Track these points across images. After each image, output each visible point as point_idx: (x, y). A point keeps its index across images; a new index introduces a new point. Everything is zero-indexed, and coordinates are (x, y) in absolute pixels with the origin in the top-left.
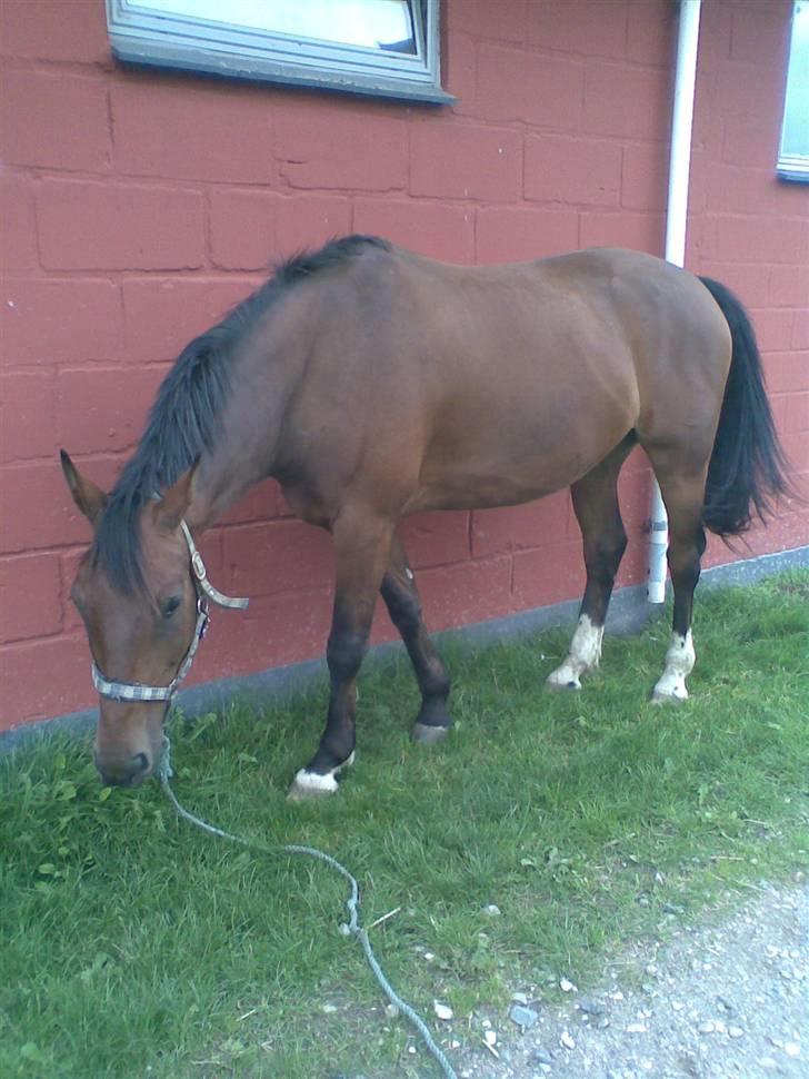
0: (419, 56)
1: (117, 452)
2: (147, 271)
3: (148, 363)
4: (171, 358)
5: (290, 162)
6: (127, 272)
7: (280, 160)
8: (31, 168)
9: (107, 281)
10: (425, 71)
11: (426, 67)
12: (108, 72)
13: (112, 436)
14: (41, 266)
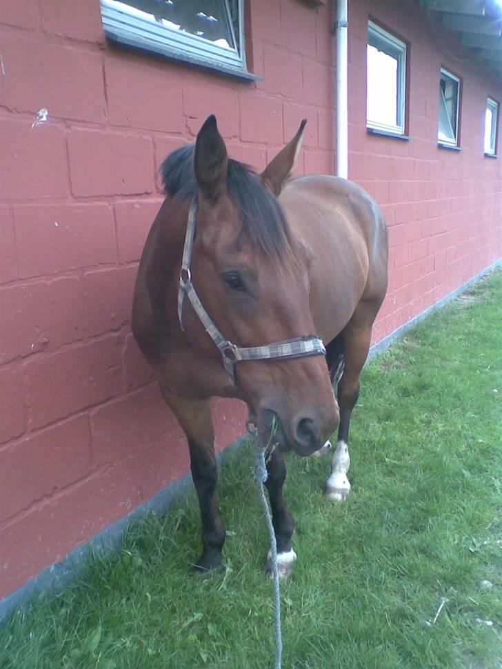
0: (236, 50)
1: (116, 331)
2: (127, 196)
3: (129, 263)
4: (137, 259)
5: (191, 118)
6: (116, 197)
7: (186, 116)
8: (64, 120)
9: (106, 204)
10: (238, 59)
11: (240, 56)
12: (102, 49)
13: (113, 319)
14: (72, 194)
